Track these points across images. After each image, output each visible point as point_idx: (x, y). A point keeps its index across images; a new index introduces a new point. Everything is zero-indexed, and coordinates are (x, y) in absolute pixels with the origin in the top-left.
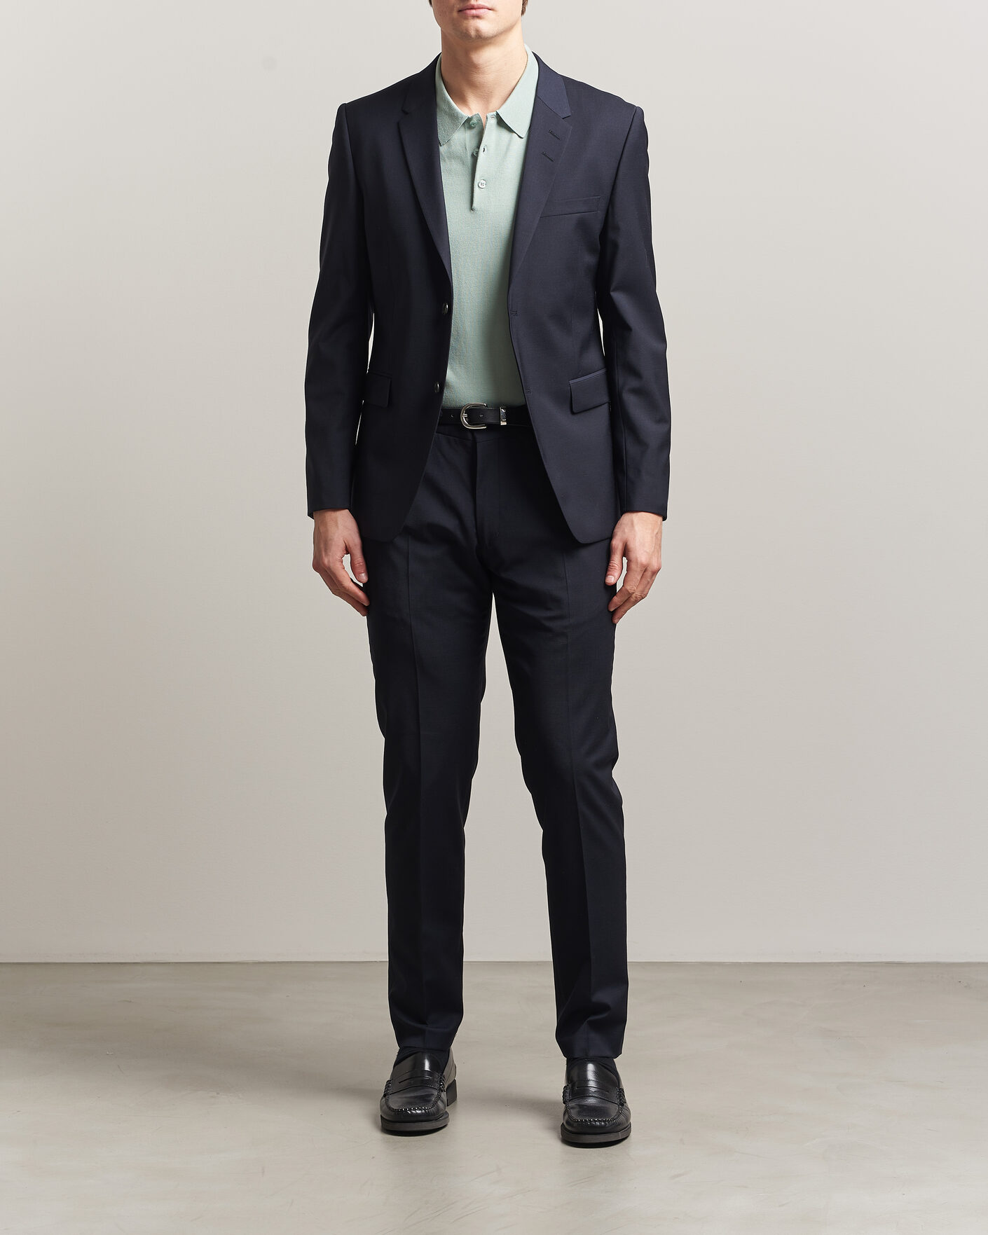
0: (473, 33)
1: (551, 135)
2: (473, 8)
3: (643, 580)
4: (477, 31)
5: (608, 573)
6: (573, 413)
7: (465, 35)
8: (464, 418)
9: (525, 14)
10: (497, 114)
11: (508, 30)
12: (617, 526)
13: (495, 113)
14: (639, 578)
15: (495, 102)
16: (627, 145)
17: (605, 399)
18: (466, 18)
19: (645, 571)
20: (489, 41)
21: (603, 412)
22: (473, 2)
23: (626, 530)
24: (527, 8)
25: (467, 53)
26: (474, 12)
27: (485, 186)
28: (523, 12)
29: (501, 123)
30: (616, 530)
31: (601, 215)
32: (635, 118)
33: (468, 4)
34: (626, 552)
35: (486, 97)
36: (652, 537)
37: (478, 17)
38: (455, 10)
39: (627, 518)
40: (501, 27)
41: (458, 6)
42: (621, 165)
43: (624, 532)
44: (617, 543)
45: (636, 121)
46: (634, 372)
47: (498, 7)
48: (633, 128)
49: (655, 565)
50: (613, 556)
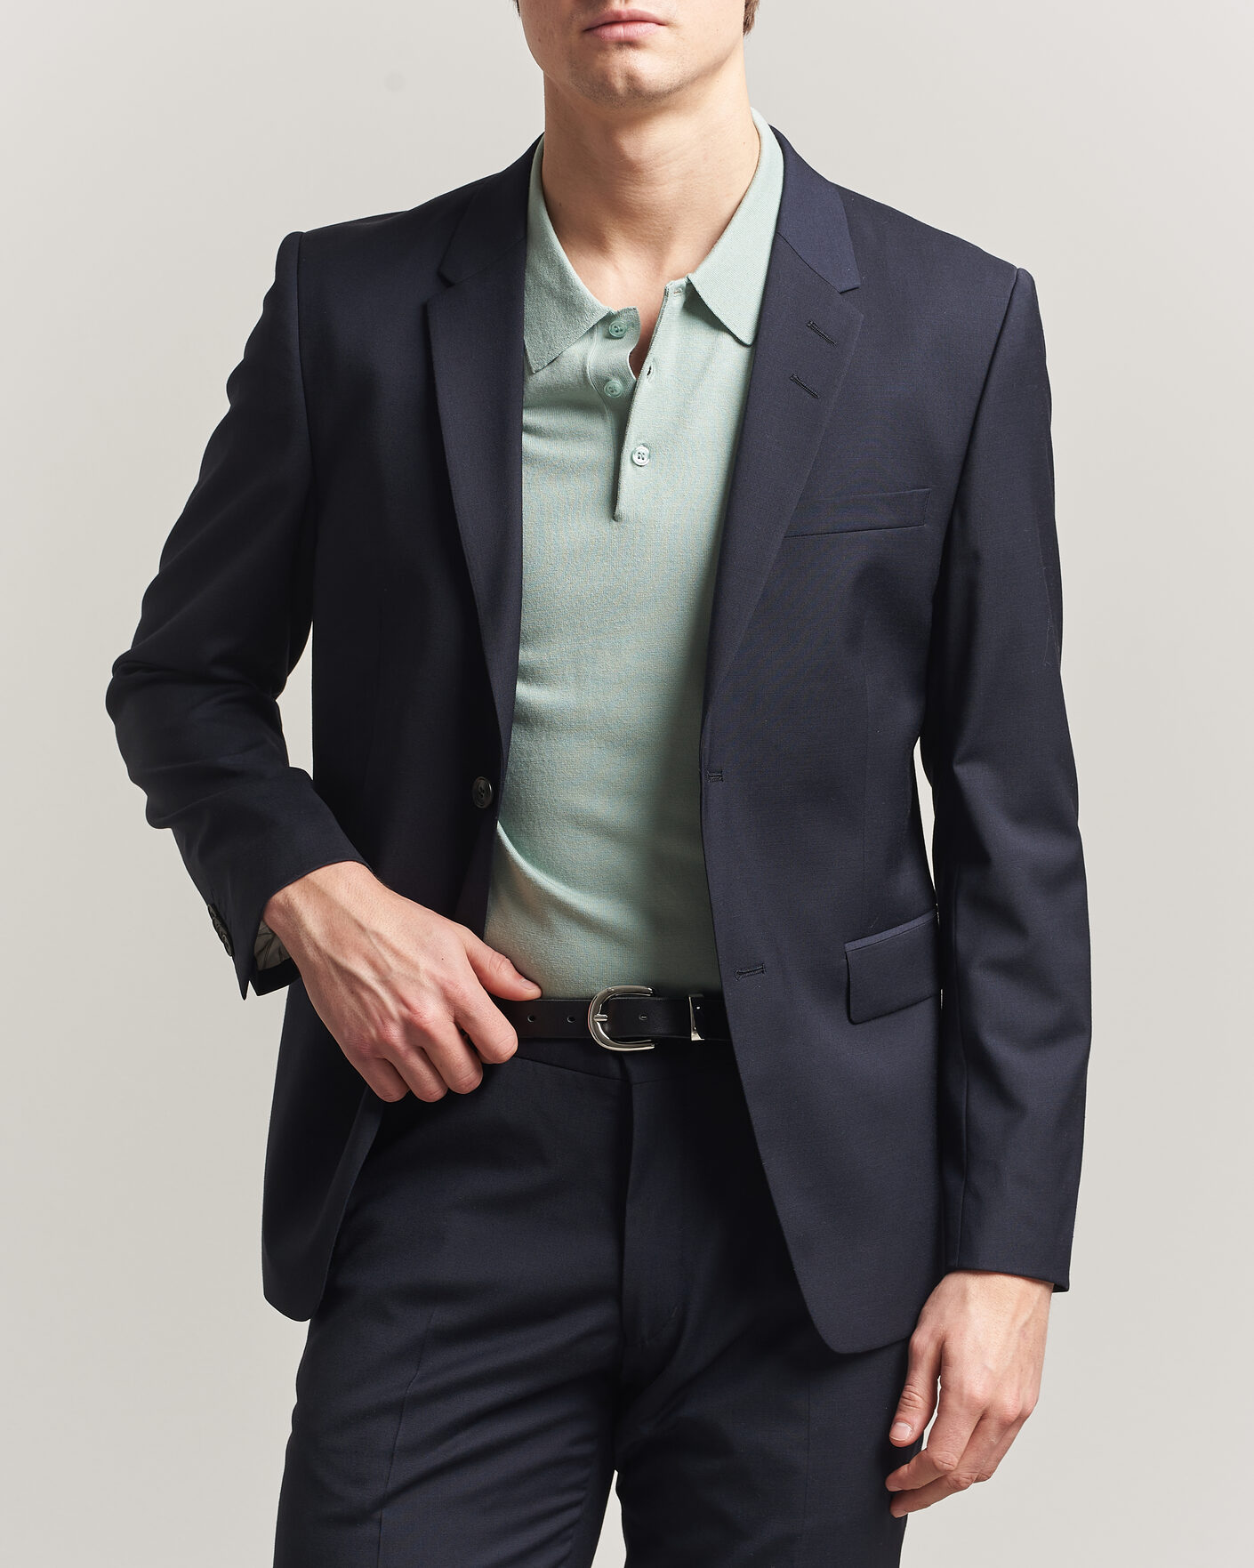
0: (620, 84)
1: (813, 333)
2: (618, 20)
3: (979, 1439)
4: (631, 78)
5: (899, 1415)
6: (852, 1022)
7: (601, 87)
8: (597, 1025)
9: (752, 31)
10: (690, 284)
11: (712, 69)
12: (932, 1298)
13: (683, 282)
14: (966, 1433)
15: (680, 254)
16: (998, 363)
17: (926, 985)
18: (603, 47)
19: (982, 1418)
20: (664, 102)
21: (921, 1022)
22: (617, 5)
23: (948, 1313)
24: (759, 15)
25: (609, 132)
26: (620, 31)
27: (646, 461)
28: (747, 25)
29: (695, 305)
30: (926, 1308)
31: (932, 532)
32: (1016, 297)
33: (606, 10)
34: (940, 1365)
35: (656, 242)
36: (1009, 1334)
37: (631, 44)
38: (575, 27)
39: (953, 1284)
40: (692, 63)
41: (585, 18)
42: (985, 411)
43: (942, 1317)
44: (923, 1341)
45: (1019, 301)
46: (1005, 916)
47: (680, 17)
48: (1011, 320)
49: (1009, 1404)
50: (913, 1372)
